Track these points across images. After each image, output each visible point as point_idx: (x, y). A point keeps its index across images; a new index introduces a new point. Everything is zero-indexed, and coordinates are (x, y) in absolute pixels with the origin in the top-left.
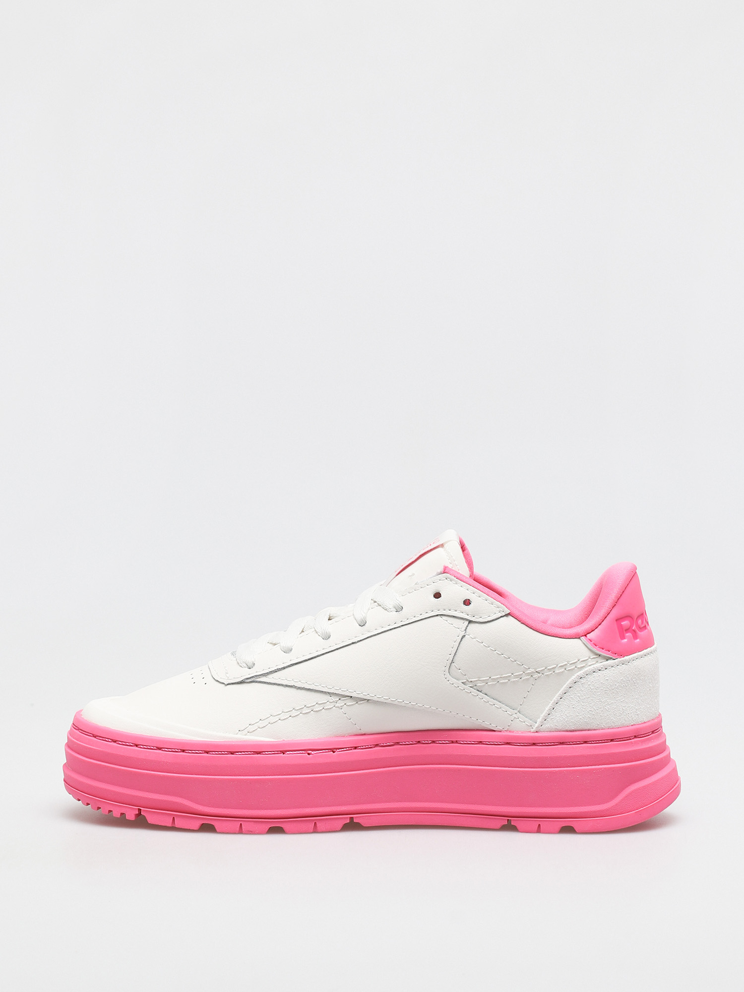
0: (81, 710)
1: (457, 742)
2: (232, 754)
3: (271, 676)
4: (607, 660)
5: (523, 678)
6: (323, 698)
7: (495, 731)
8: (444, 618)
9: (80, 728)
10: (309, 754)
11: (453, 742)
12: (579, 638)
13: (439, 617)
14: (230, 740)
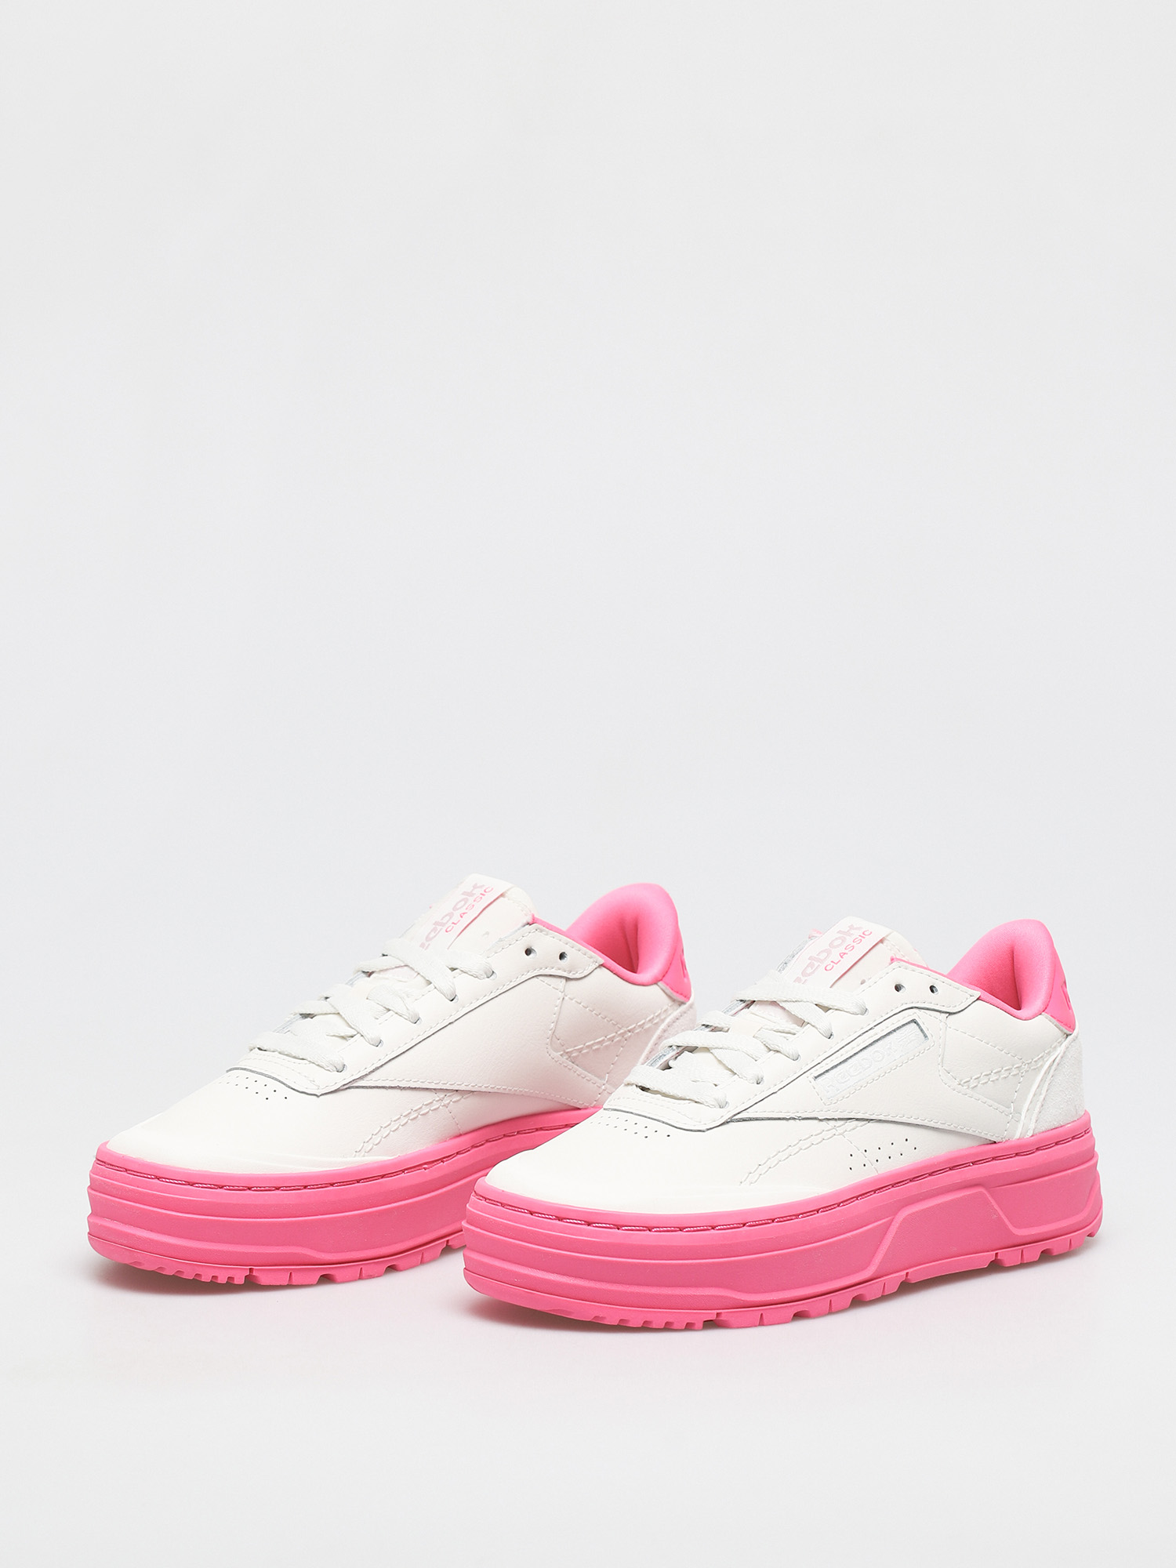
0: (107, 1143)
1: (541, 1129)
2: (358, 1182)
3: (369, 1077)
4: (680, 1005)
5: (615, 1040)
6: (429, 1097)
7: (579, 1109)
8: (541, 978)
9: (106, 1162)
10: (425, 1169)
11: (537, 1130)
12: (656, 983)
13: (535, 979)
14: (350, 1166)
